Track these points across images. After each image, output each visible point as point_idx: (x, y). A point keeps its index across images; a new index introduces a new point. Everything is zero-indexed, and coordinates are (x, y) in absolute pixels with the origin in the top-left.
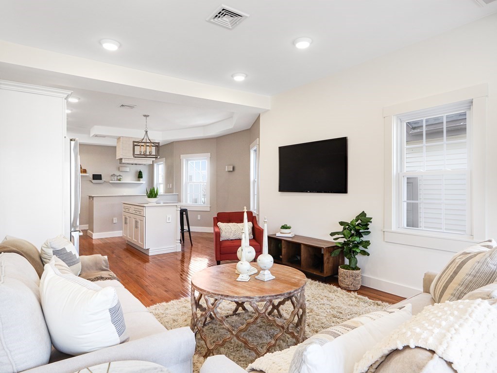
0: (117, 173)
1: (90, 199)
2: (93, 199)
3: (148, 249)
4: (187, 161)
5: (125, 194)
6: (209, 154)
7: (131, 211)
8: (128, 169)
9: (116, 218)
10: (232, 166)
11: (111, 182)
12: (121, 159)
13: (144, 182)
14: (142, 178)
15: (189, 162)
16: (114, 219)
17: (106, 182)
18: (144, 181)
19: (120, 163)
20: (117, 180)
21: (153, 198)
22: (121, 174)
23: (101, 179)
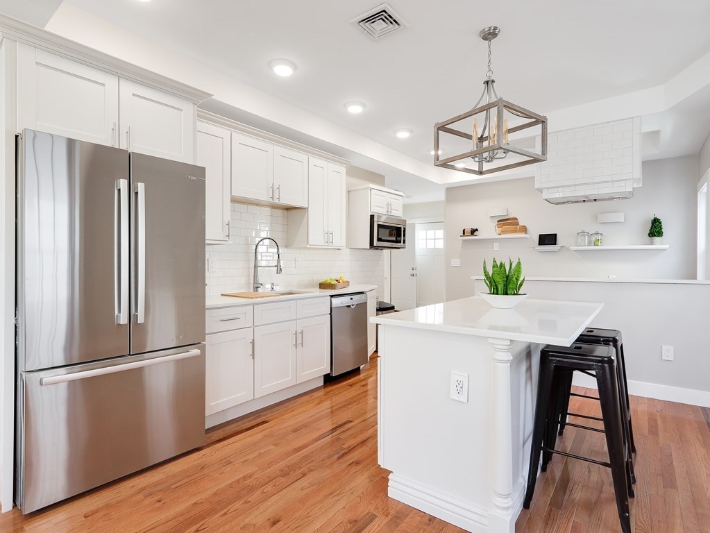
0: (592, 229)
8: (620, 218)
11: (576, 248)
13: (668, 246)
17: (566, 249)
18: (663, 243)
20: (590, 244)
21: (497, 294)
22: (600, 229)
23: (555, 243)
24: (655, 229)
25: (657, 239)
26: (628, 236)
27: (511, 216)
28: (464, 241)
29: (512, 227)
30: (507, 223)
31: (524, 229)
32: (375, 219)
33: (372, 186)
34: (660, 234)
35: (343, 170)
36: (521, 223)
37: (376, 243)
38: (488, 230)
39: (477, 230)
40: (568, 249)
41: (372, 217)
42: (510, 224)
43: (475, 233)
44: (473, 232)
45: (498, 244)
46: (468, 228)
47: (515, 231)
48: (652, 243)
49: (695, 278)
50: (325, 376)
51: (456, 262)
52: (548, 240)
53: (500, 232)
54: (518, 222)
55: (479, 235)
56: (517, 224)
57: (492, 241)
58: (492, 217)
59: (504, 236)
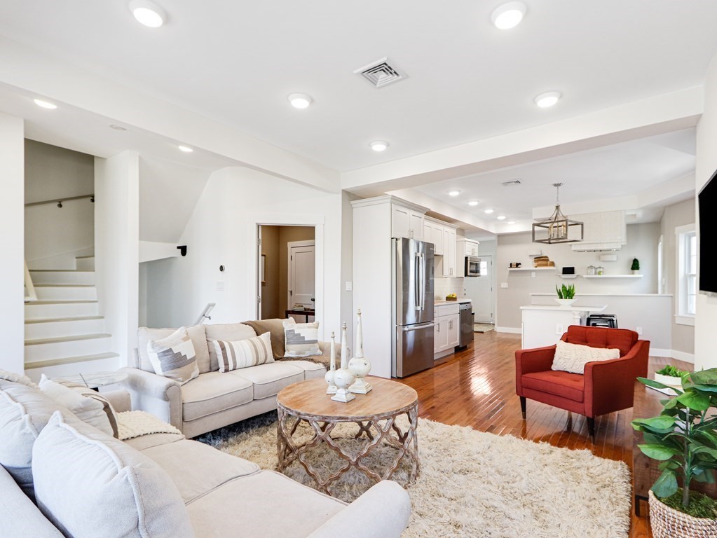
0: (597, 264)
8: (614, 258)
11: (585, 276)
13: (642, 275)
18: (641, 273)
20: (595, 274)
22: (602, 265)
23: (573, 273)
24: (635, 265)
25: (636, 271)
26: (619, 270)
27: (544, 255)
28: (510, 271)
29: (544, 262)
30: (541, 260)
31: (553, 264)
32: (469, 259)
33: (466, 239)
34: (638, 268)
35: (454, 231)
36: (551, 260)
37: (469, 274)
38: (528, 264)
39: (520, 264)
40: (582, 277)
41: (466, 258)
43: (519, 266)
44: (518, 265)
45: (534, 273)
46: (514, 262)
47: (546, 265)
48: (633, 274)
49: (657, 293)
50: (455, 347)
51: (505, 285)
52: (568, 271)
53: (536, 266)
55: (522, 268)
56: (548, 260)
57: (530, 271)
58: (530, 256)
59: (538, 268)
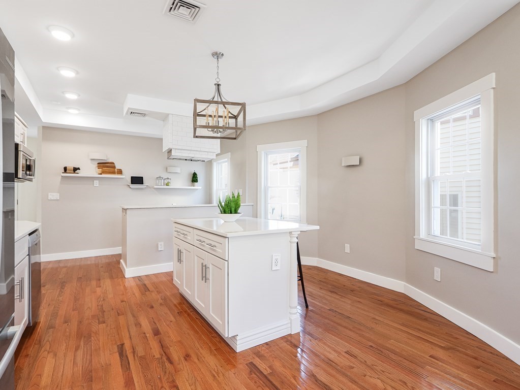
0: (165, 175)
1: (123, 212)
2: (126, 213)
3: (234, 337)
4: (267, 155)
5: (175, 205)
6: (304, 143)
7: (189, 238)
8: (178, 170)
9: (162, 243)
10: (358, 158)
11: (156, 187)
12: (170, 151)
13: (201, 188)
14: (197, 182)
15: (269, 156)
16: (159, 243)
17: (150, 187)
18: (199, 186)
19: (168, 158)
20: (164, 185)
21: (231, 213)
22: (170, 176)
23: (142, 183)
24: (194, 178)
25: (196, 183)
26: (180, 181)
27: (110, 161)
29: (112, 169)
31: (120, 172)
34: (196, 181)
36: (118, 167)
38: (89, 170)
39: (79, 169)
42: (107, 167)
43: (78, 171)
44: (75, 170)
45: (98, 181)
46: (70, 166)
47: (114, 173)
48: (193, 186)
51: (53, 196)
52: (137, 180)
53: (100, 172)
54: (115, 166)
55: (81, 173)
57: (92, 179)
58: (92, 160)
59: (103, 176)
